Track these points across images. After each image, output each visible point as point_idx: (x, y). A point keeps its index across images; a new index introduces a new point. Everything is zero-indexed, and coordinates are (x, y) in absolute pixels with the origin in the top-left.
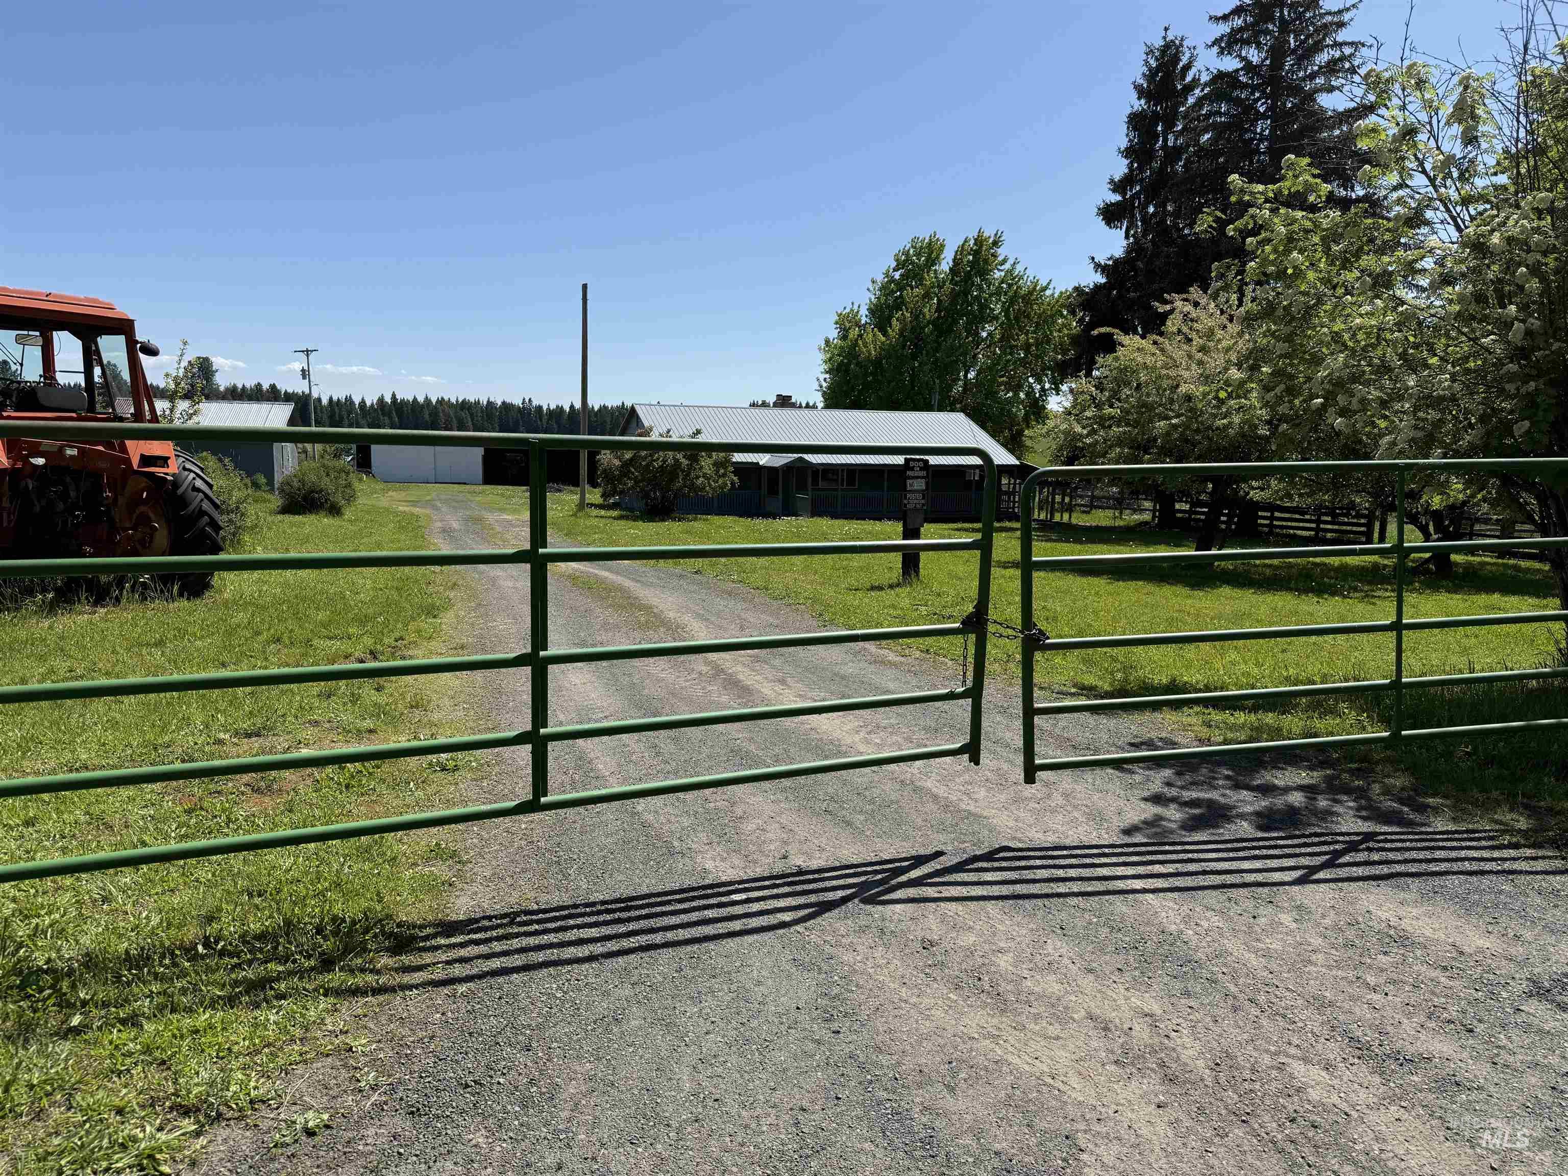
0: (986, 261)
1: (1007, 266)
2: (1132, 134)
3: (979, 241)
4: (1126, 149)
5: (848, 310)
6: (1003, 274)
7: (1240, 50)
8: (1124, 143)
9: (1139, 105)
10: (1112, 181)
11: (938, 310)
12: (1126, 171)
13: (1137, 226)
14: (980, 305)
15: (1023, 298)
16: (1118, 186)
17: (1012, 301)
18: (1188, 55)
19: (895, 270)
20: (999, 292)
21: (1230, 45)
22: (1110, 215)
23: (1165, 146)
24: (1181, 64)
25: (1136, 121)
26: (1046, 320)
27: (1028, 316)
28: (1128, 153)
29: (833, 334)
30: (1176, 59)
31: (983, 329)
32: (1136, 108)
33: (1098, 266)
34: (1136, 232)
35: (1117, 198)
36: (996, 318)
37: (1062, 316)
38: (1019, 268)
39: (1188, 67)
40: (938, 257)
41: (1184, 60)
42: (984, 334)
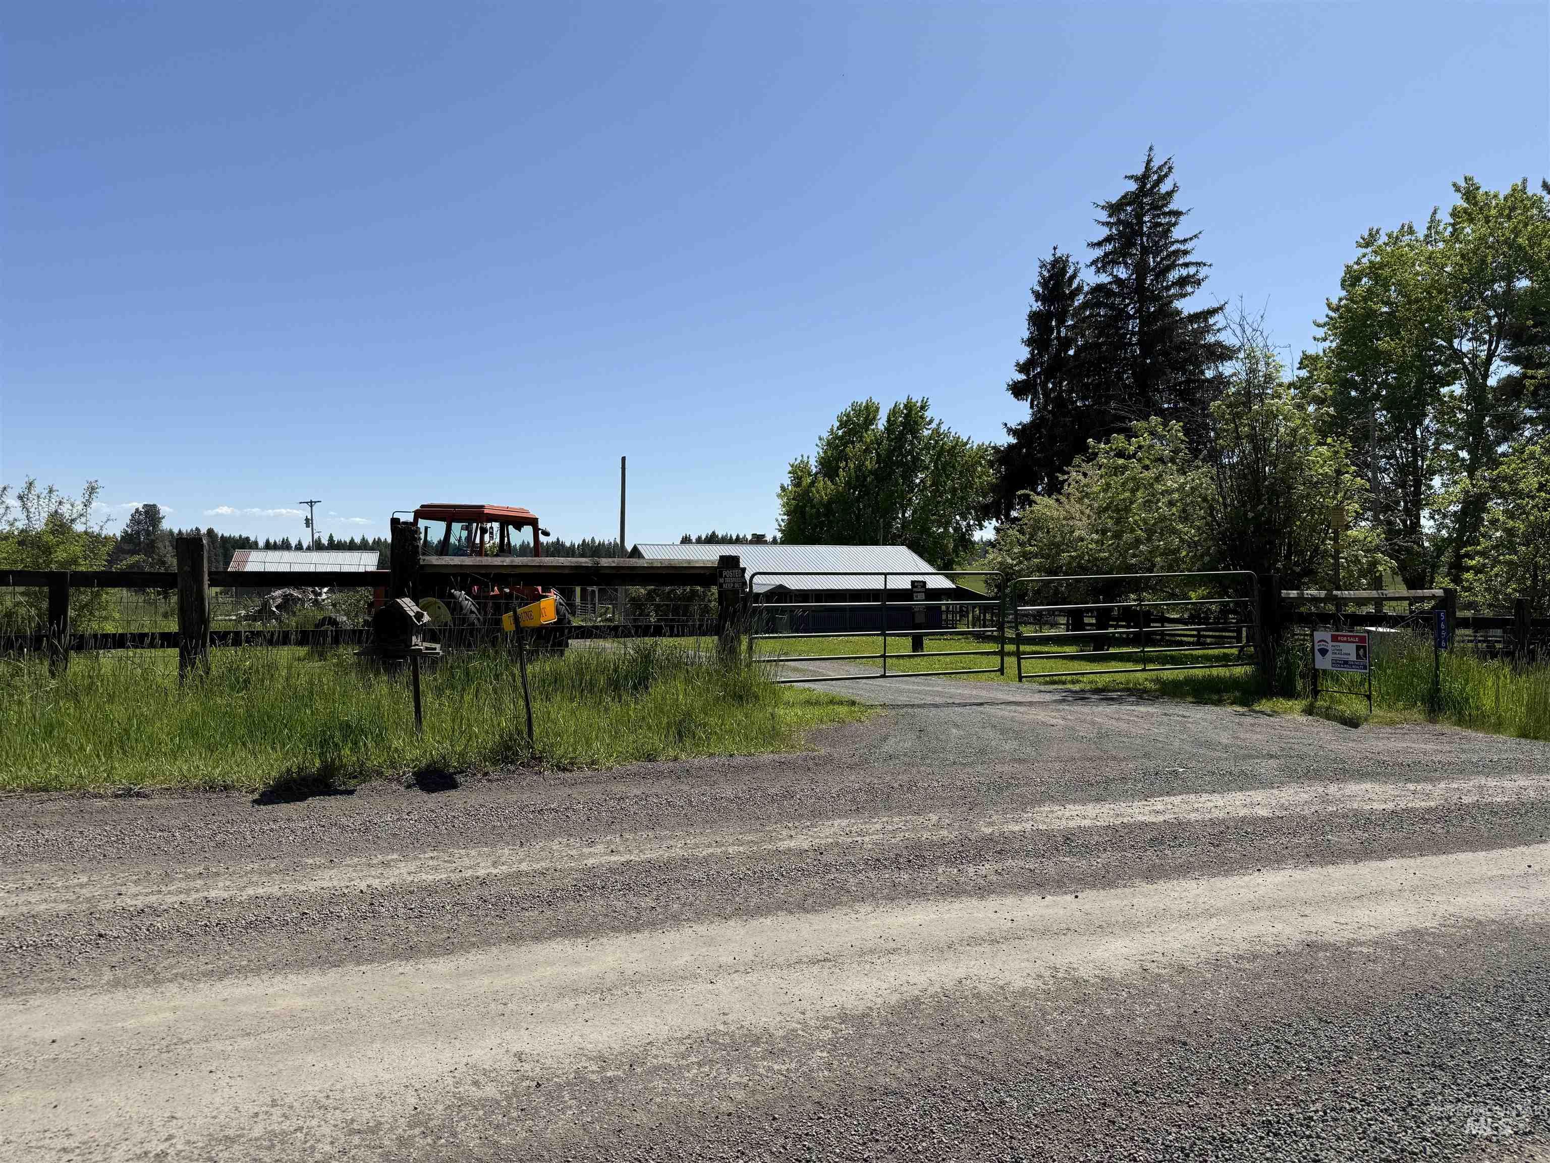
0: (916, 423)
1: (934, 425)
2: (1032, 329)
3: (909, 406)
4: (1028, 340)
5: (798, 461)
6: (930, 432)
7: (1112, 269)
8: (1026, 335)
9: (1037, 306)
10: (1018, 364)
11: (878, 462)
12: (1029, 356)
13: (1039, 398)
14: (913, 456)
15: (948, 451)
16: (1023, 368)
17: (940, 454)
18: (1072, 268)
19: (838, 429)
20: (927, 447)
21: (1104, 267)
22: (1018, 390)
23: (1058, 337)
24: (1068, 275)
25: (1034, 318)
26: (969, 469)
27: (954, 467)
28: (1029, 342)
29: (787, 481)
30: (1064, 271)
31: (916, 476)
32: (1034, 309)
33: (1010, 430)
34: (1038, 403)
35: (1022, 377)
36: (927, 468)
37: (981, 465)
38: (943, 428)
39: (1074, 276)
40: (874, 418)
41: (1070, 272)
42: (918, 481)
